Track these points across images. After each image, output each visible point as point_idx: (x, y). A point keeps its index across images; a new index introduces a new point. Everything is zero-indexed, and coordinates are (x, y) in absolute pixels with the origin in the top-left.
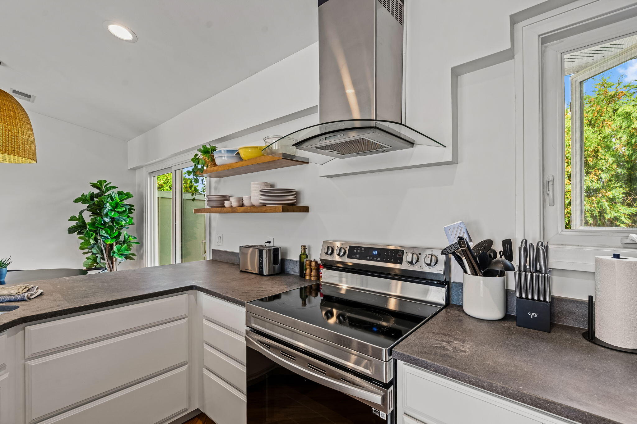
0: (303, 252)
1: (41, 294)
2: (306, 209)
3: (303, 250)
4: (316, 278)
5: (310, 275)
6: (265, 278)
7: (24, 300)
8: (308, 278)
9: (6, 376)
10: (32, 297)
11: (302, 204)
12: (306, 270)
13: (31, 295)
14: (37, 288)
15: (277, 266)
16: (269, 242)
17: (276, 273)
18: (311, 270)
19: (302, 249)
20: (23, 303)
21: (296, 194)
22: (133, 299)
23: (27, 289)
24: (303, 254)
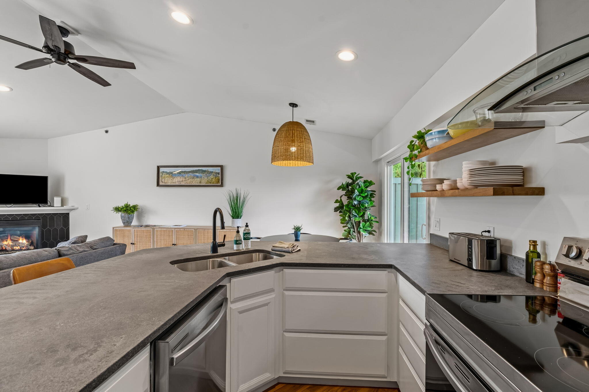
0: (532, 249)
1: (299, 250)
2: (540, 191)
3: (532, 246)
4: (551, 288)
5: (542, 283)
6: (475, 273)
7: (289, 253)
8: (537, 285)
9: (273, 296)
10: (293, 252)
11: (535, 184)
12: (536, 273)
13: (293, 250)
14: (297, 246)
15: (494, 262)
16: (489, 232)
17: (492, 269)
18: (544, 276)
19: (530, 245)
20: (288, 254)
21: (524, 171)
22: (343, 266)
23: (293, 246)
24: (532, 252)
